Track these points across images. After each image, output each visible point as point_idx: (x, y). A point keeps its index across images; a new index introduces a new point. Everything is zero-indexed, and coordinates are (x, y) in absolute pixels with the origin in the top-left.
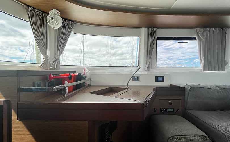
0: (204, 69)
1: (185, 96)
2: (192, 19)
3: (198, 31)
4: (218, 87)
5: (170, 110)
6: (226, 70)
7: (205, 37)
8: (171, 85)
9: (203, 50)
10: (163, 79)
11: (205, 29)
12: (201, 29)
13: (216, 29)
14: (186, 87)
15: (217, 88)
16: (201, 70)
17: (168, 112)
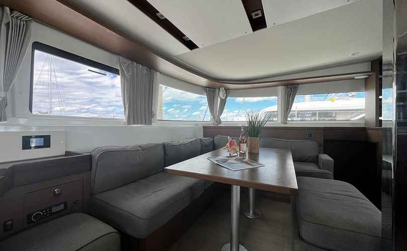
0: (129, 122)
1: (91, 170)
2: (114, 38)
3: (121, 61)
4: (140, 147)
5: (54, 210)
6: (153, 123)
7: (130, 74)
8: (67, 153)
9: (127, 92)
10: (46, 142)
11: (130, 62)
12: (125, 60)
13: (143, 67)
14: (93, 154)
15: (139, 149)
16: (125, 123)
17: (51, 214)
